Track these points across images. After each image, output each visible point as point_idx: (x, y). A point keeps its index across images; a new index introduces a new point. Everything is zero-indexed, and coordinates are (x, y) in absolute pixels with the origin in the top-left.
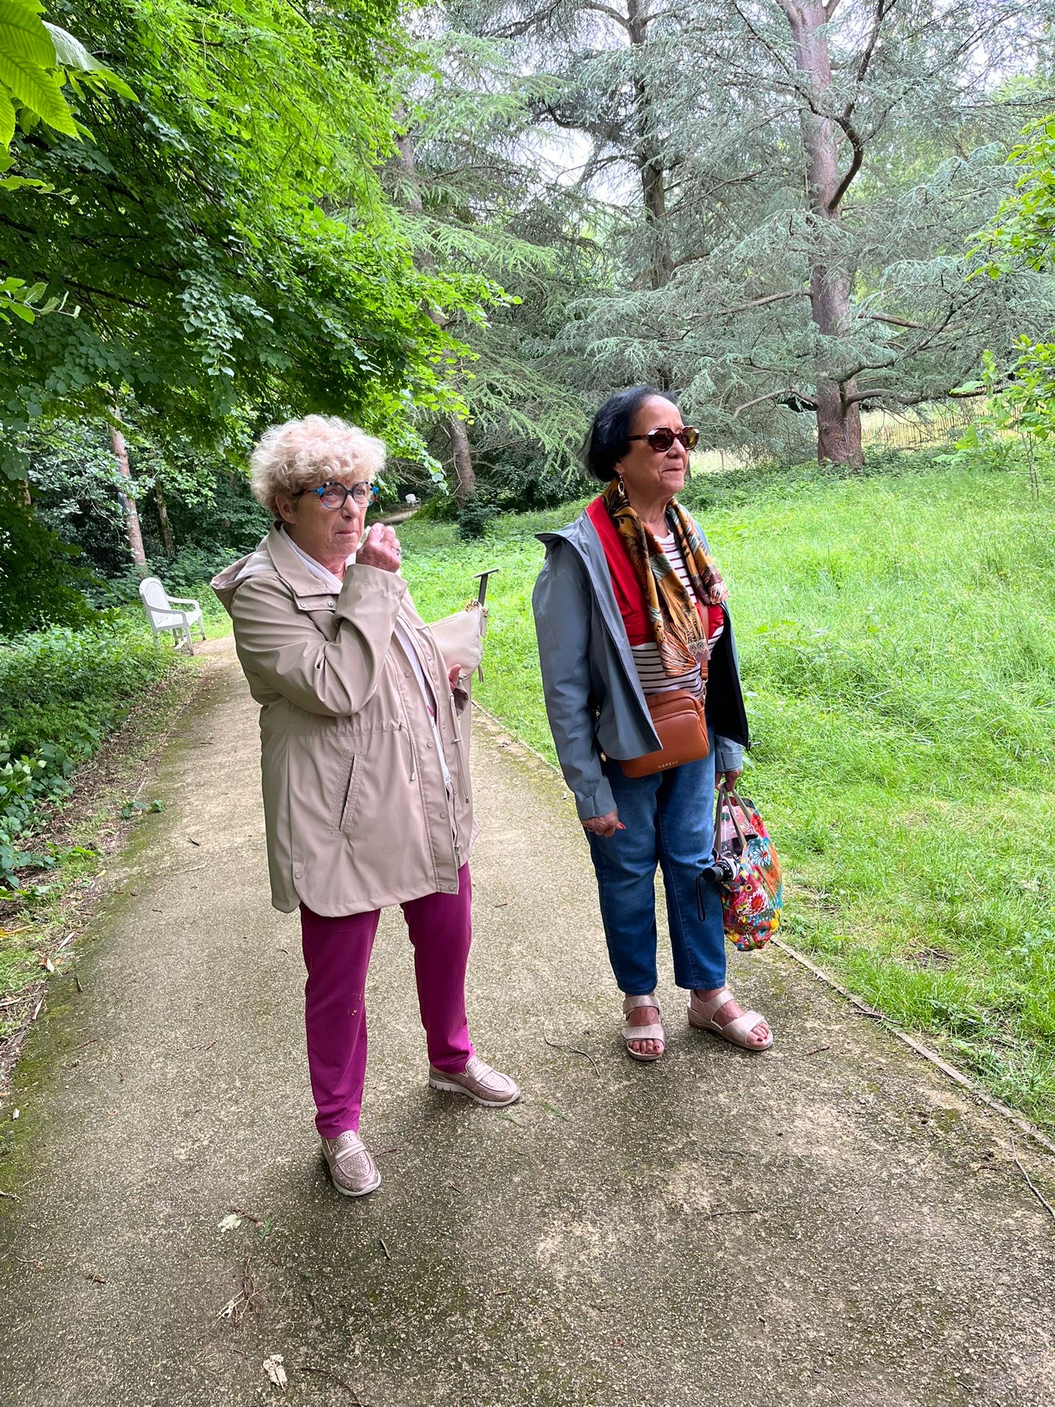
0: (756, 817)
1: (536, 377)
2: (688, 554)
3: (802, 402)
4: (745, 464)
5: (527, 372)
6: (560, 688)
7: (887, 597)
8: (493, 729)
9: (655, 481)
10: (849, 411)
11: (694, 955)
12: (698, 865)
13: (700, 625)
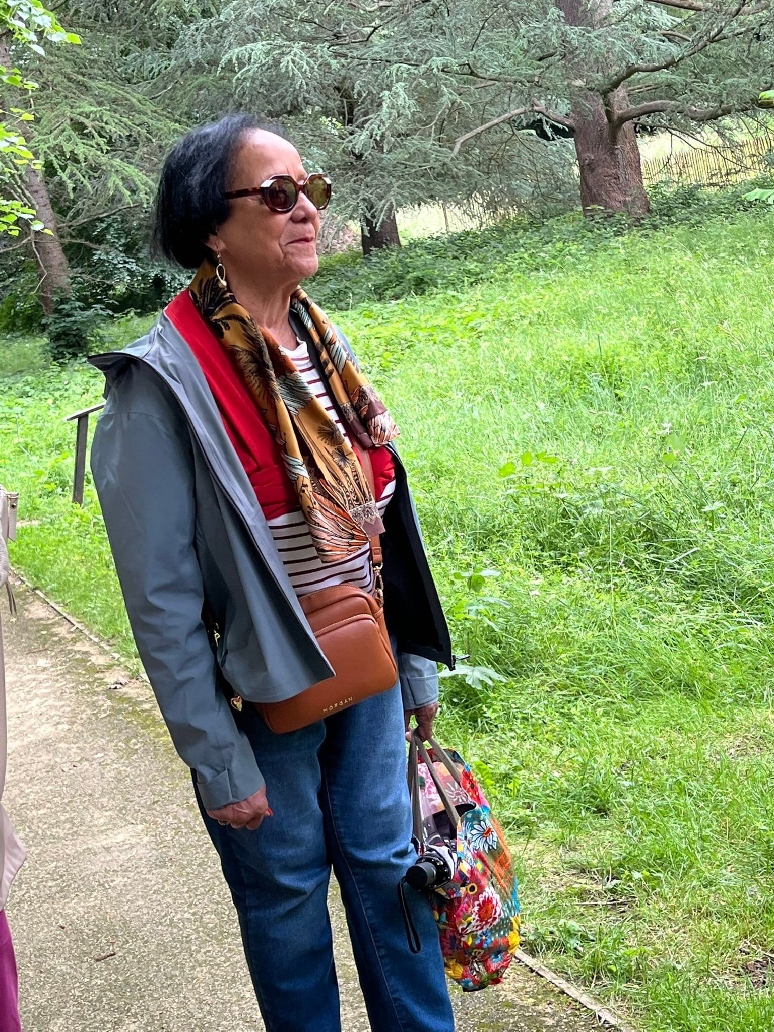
0: (467, 775)
1: (149, 107)
2: (331, 373)
3: (552, 126)
4: (477, 222)
5: (134, 100)
6: (155, 600)
7: (689, 406)
8: (99, 660)
9: (278, 260)
10: (620, 134)
11: (404, 1008)
12: (394, 861)
13: (363, 481)
